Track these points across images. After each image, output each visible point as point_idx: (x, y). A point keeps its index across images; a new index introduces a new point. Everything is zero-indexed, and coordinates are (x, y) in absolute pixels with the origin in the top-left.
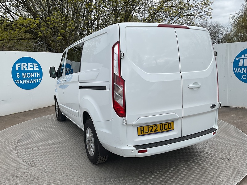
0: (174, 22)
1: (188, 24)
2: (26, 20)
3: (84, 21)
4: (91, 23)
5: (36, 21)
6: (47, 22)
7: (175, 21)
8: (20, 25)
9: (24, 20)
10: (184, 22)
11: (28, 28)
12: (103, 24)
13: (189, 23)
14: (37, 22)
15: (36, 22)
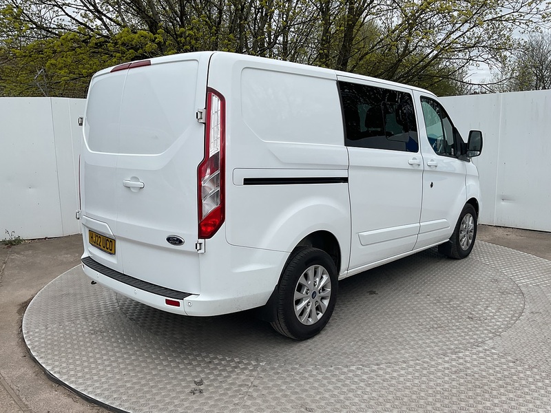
0: (460, 36)
1: (496, 39)
2: (137, 35)
3: (255, 36)
4: (270, 39)
5: (157, 35)
6: (179, 39)
7: (462, 34)
8: (123, 44)
9: (133, 35)
10: (486, 36)
11: (140, 51)
12: (297, 40)
13: (497, 37)
14: (160, 38)
15: (156, 38)
